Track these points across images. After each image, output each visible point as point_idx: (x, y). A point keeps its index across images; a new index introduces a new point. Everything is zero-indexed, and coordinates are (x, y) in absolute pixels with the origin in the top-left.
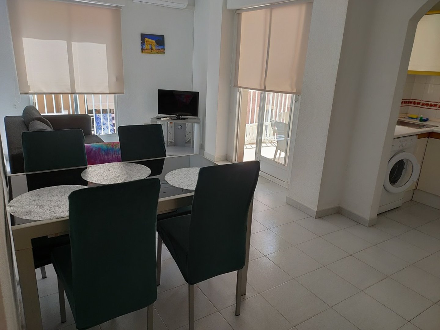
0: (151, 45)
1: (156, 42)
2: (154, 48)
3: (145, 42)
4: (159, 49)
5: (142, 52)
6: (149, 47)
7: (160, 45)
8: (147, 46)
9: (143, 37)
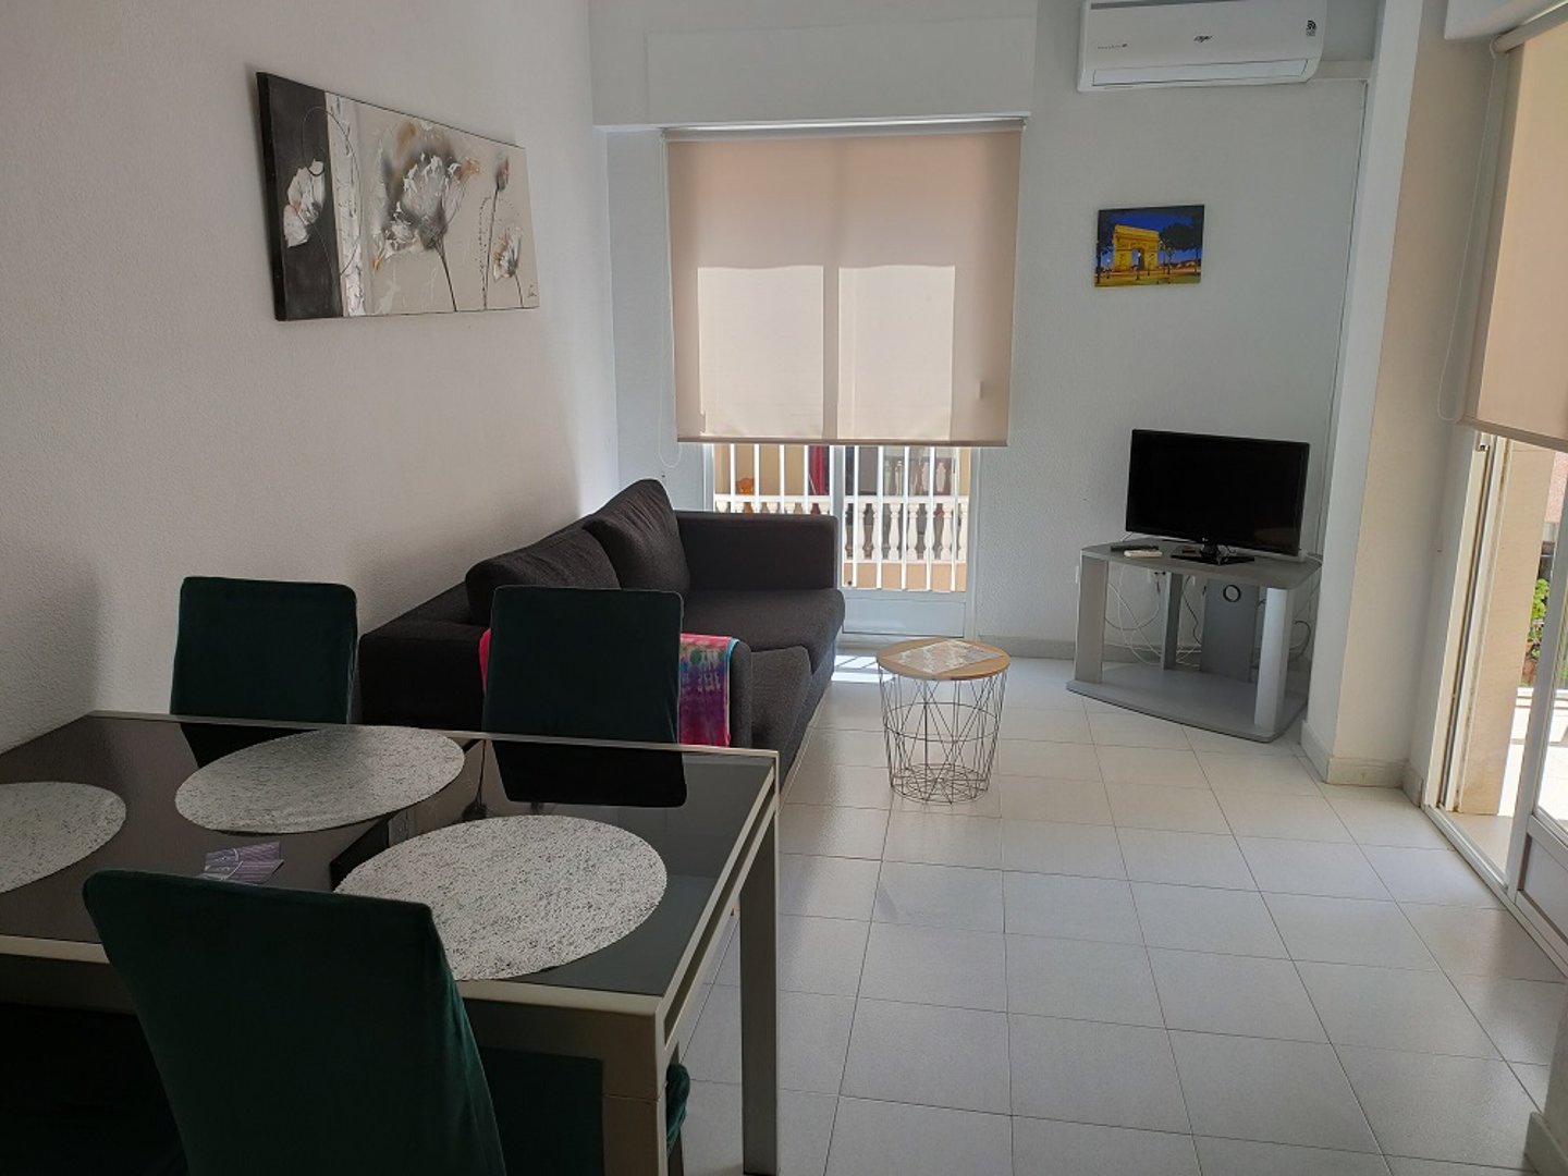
0: (1140, 250)
1: (1160, 235)
2: (1151, 260)
3: (1111, 244)
4: (1175, 265)
5: (1098, 283)
6: (1129, 260)
7: (1178, 249)
8: (1120, 258)
9: (1108, 223)
